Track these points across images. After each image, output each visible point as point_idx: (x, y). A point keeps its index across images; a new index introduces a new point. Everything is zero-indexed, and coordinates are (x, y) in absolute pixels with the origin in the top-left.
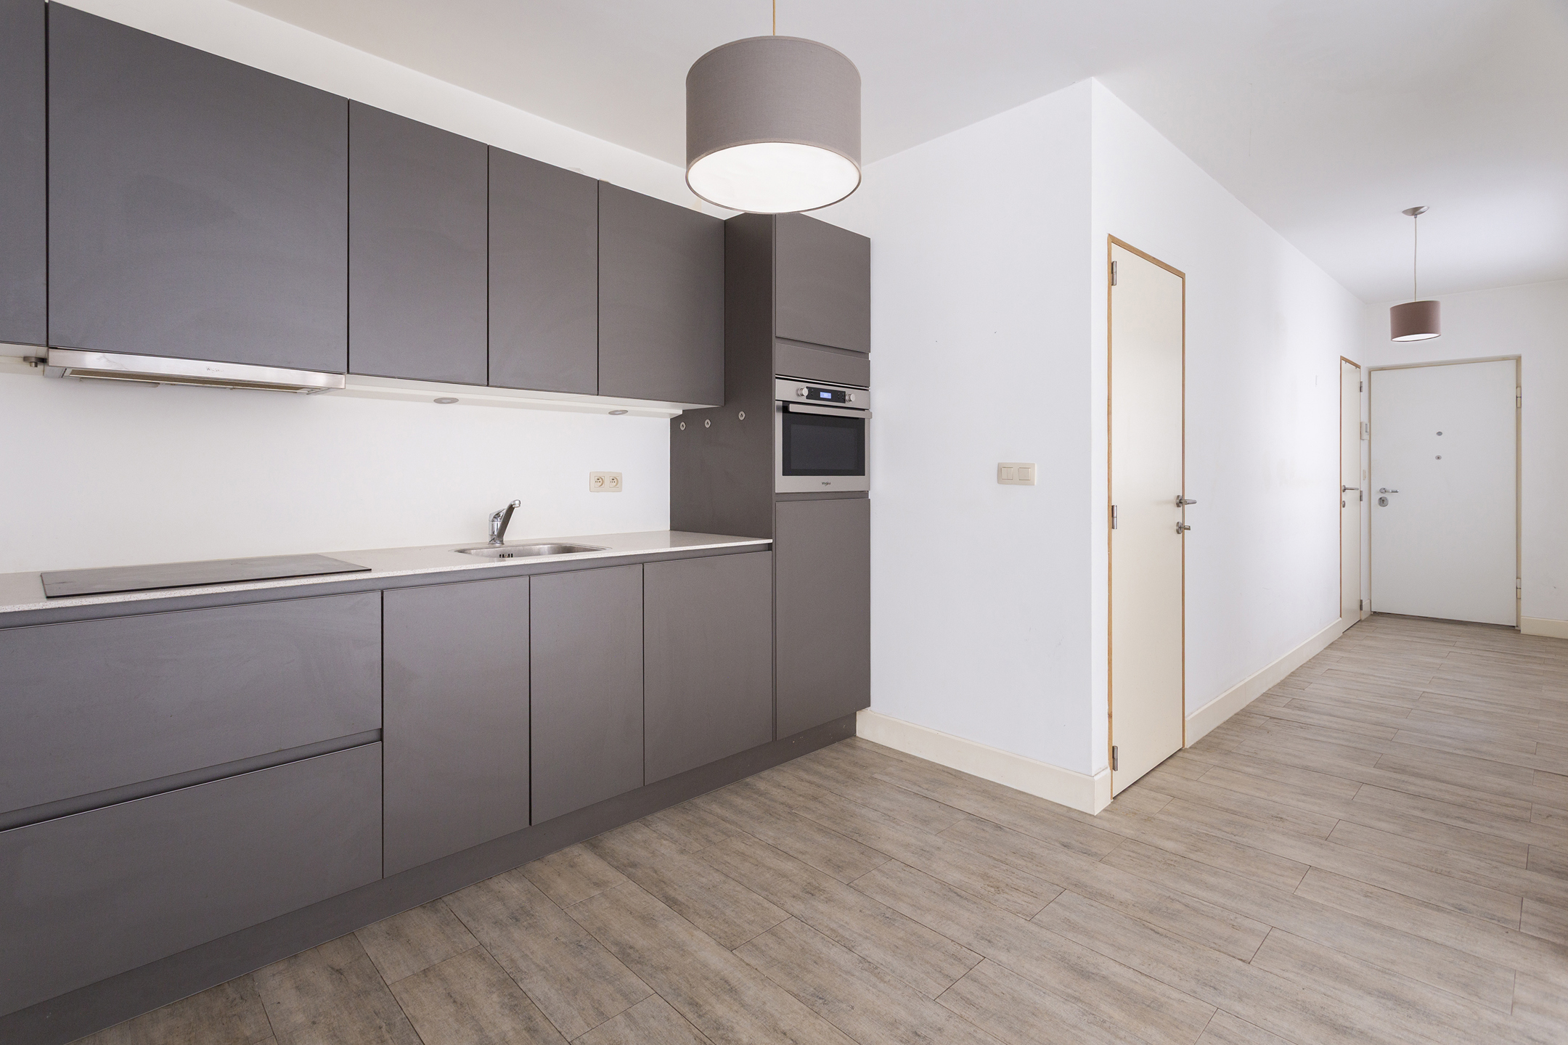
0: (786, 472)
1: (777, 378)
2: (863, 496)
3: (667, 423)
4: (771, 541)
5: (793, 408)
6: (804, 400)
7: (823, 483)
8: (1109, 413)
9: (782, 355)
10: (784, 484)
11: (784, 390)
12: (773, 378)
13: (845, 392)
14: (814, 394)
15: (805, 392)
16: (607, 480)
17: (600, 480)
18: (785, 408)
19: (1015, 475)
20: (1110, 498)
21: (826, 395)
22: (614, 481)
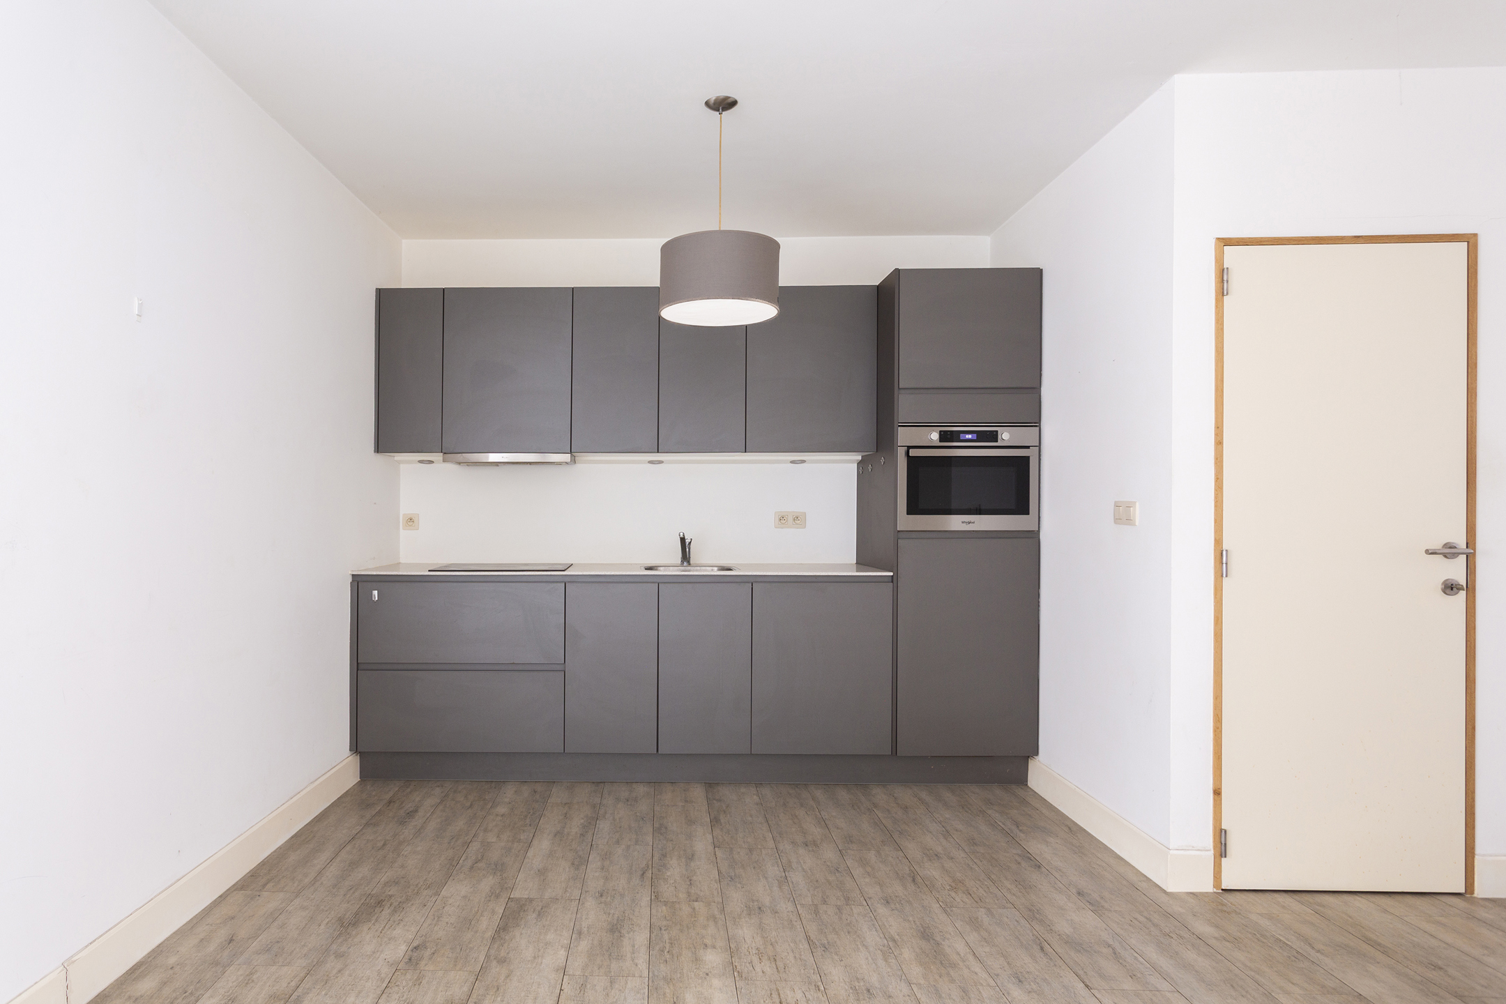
0: (913, 509)
1: (900, 426)
2: (1032, 538)
4: (891, 574)
5: (915, 452)
6: (936, 443)
7: (963, 522)
9: (905, 405)
11: (909, 437)
12: (896, 426)
13: (997, 431)
14: (950, 436)
15: (936, 436)
16: (790, 519)
17: (782, 518)
18: (911, 453)
19: (1123, 515)
20: (1218, 542)
21: (969, 436)
22: (798, 520)
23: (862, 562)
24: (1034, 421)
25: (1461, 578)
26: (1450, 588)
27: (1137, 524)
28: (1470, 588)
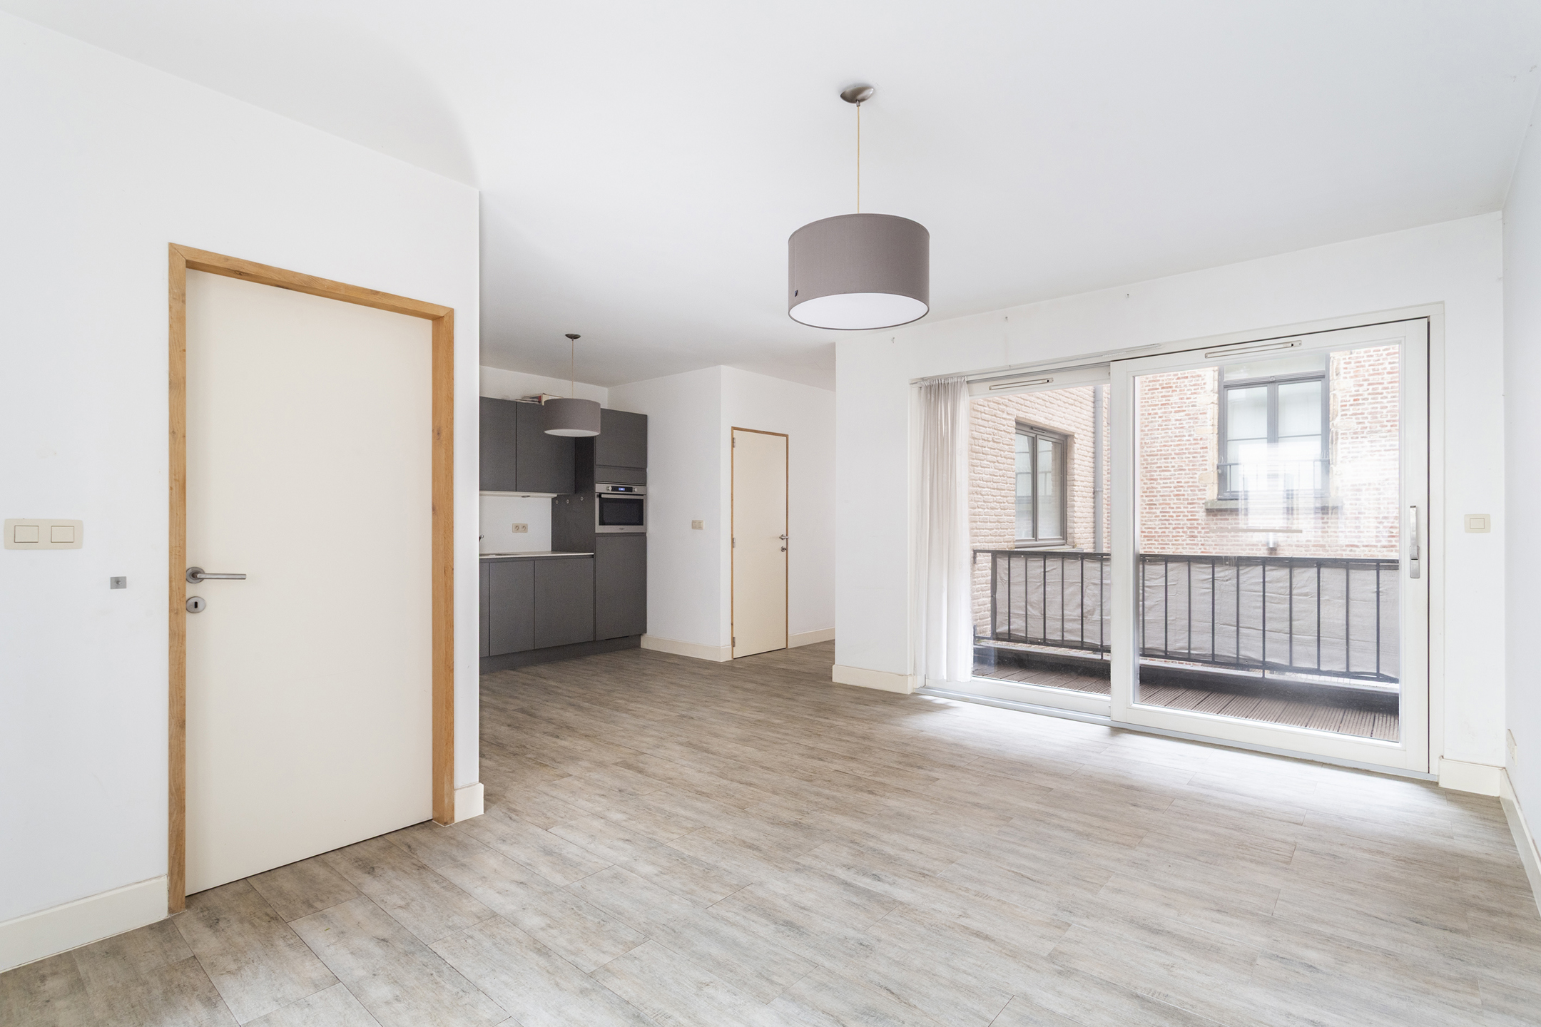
0: (602, 523)
1: (596, 483)
2: (643, 536)
3: (550, 500)
4: (593, 554)
5: (603, 496)
6: (609, 492)
7: (620, 529)
8: (732, 500)
9: (598, 472)
10: (599, 529)
11: (600, 488)
13: (632, 488)
14: (615, 489)
15: (610, 488)
16: (520, 528)
17: (517, 527)
18: (600, 496)
19: (696, 525)
20: (732, 535)
21: (622, 489)
22: (525, 528)
23: (554, 550)
24: (644, 484)
25: (785, 547)
26: (783, 549)
27: (704, 528)
28: (787, 549)
